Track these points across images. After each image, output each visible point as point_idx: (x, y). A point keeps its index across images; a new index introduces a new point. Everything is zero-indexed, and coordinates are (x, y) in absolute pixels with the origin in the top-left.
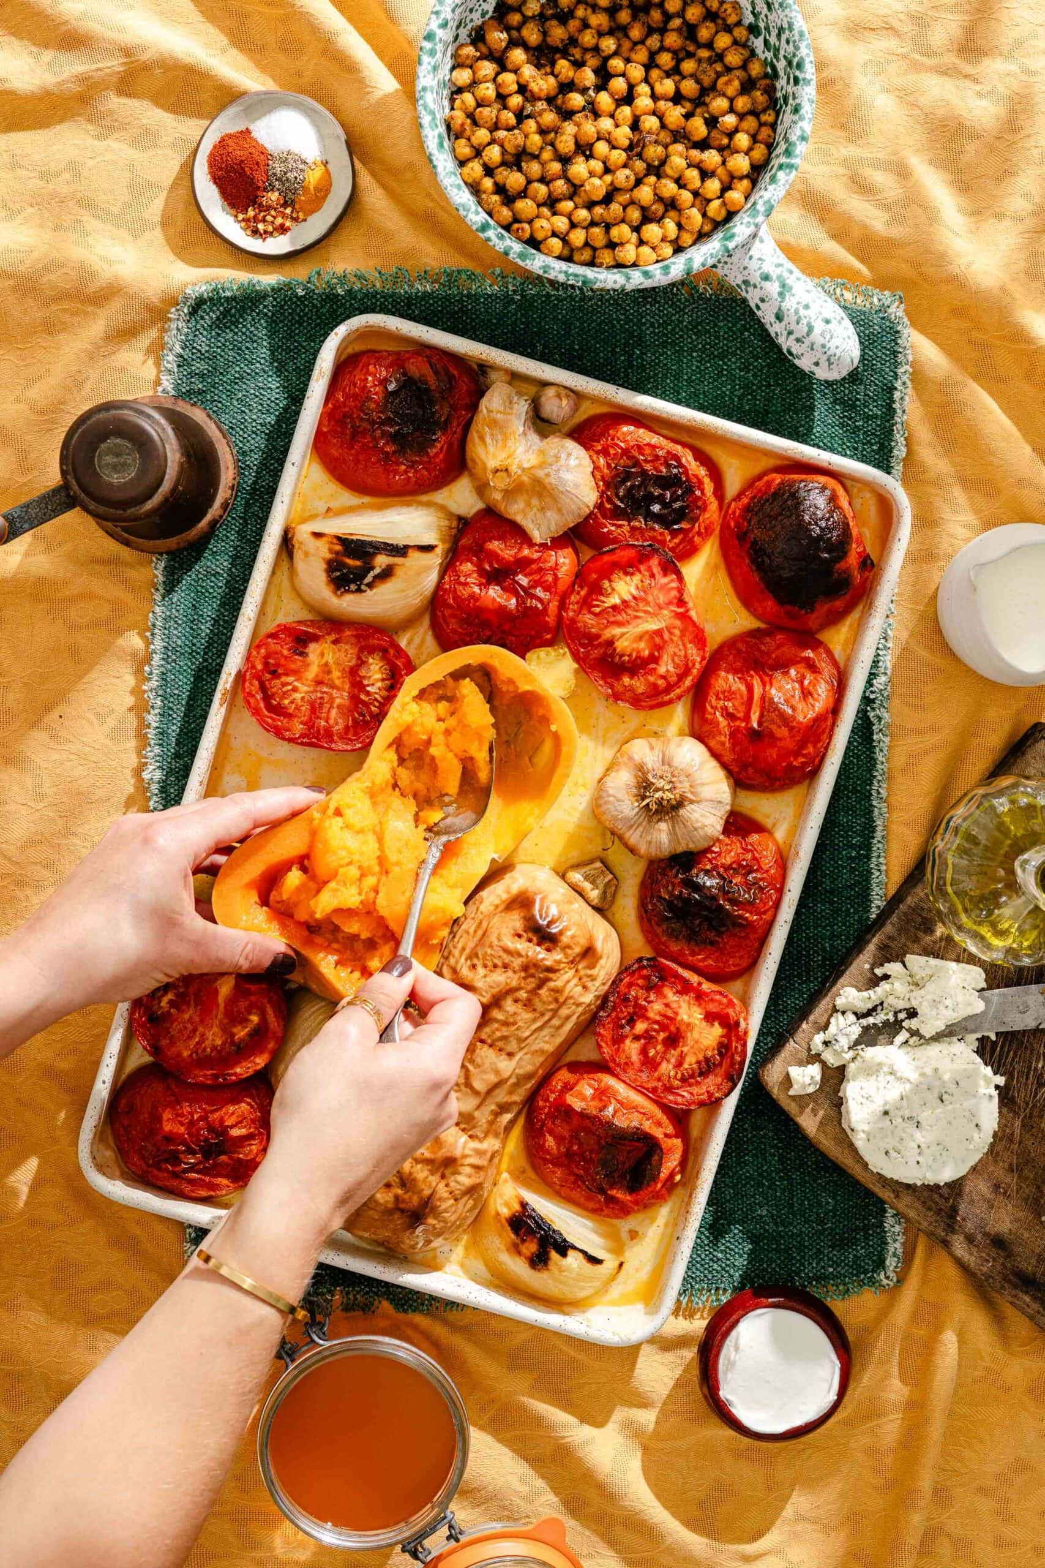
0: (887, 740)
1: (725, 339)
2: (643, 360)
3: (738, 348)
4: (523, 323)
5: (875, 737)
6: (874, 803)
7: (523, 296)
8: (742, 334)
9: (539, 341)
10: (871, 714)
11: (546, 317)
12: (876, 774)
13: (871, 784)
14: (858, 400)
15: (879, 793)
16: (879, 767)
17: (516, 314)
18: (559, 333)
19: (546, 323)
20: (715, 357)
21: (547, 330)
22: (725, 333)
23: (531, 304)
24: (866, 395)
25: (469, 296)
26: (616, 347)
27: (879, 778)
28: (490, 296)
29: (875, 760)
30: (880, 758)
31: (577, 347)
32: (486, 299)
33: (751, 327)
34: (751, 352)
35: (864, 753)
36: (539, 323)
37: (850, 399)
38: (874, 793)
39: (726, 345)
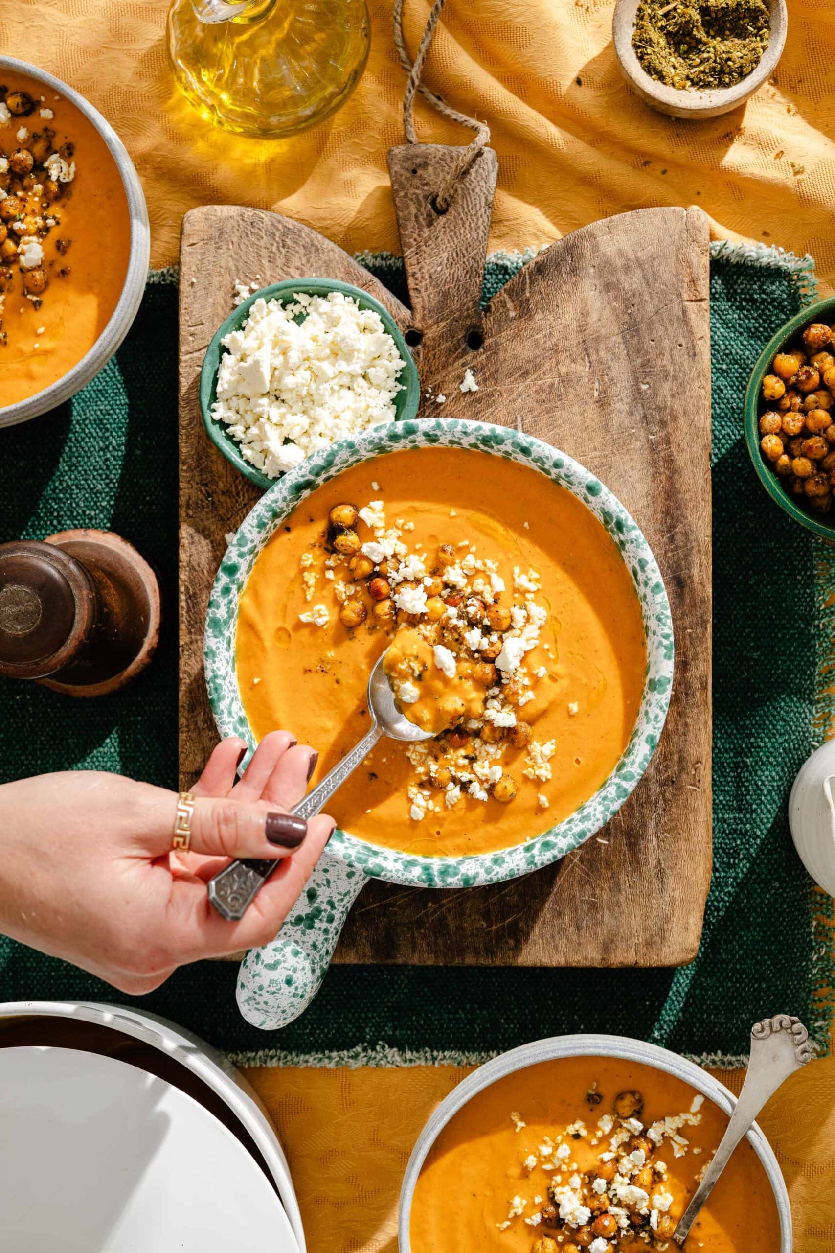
0: (332, 1065)
1: (769, 860)
2: (742, 768)
3: (759, 875)
4: (784, 636)
5: (334, 1054)
6: (261, 1053)
7: (814, 636)
8: (776, 880)
9: (762, 654)
10: (359, 1049)
11: (792, 662)
12: (294, 1053)
13: (282, 1049)
14: (709, 1016)
15: (272, 1058)
16: (302, 1057)
17: (793, 628)
18: (773, 675)
19: (784, 662)
20: (747, 849)
21: (776, 662)
22: (776, 860)
23: (805, 645)
24: (715, 1024)
25: (812, 576)
26: (756, 738)
27: (289, 1058)
28: (812, 600)
29: (309, 1053)
30: (311, 1059)
31: (756, 696)
32: (809, 595)
33: (784, 889)
34: (755, 891)
35: (317, 1041)
36: (784, 654)
37: (708, 1007)
38: (272, 1052)
39: (762, 862)
